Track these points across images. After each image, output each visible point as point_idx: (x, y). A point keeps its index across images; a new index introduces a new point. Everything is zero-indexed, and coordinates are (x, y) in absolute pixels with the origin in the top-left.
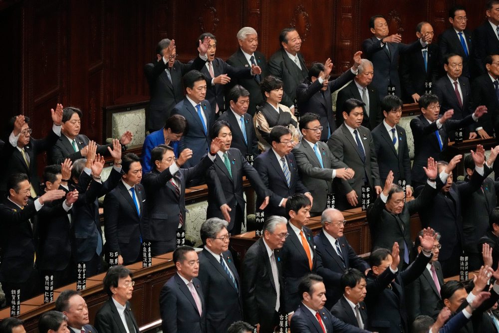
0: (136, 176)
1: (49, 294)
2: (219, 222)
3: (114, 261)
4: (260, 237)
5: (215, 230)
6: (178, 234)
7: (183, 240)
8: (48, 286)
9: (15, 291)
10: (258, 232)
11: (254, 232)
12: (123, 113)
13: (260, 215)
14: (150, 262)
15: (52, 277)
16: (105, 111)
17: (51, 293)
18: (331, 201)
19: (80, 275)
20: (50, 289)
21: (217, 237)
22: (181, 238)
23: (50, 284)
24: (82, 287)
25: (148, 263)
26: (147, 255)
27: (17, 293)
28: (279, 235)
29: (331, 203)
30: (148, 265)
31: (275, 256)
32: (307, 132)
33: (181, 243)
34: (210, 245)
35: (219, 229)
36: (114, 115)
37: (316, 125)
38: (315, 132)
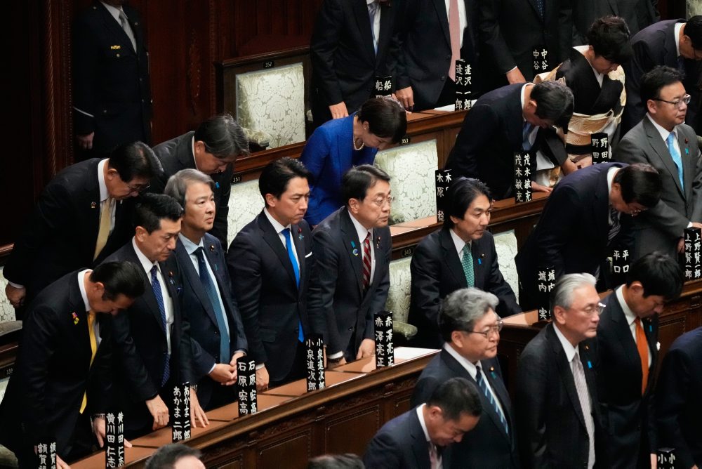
0: (296, 206)
1: (116, 451)
2: (479, 298)
3: (248, 380)
4: (546, 323)
5: (471, 316)
6: (379, 321)
7: (390, 332)
8: (112, 434)
9: (45, 446)
10: (543, 311)
11: (536, 312)
12: (257, 73)
13: (547, 277)
14: (322, 380)
15: (121, 417)
16: (220, 70)
17: (120, 448)
18: (693, 244)
19: (177, 409)
20: (117, 439)
21: (476, 330)
22: (384, 329)
23: (117, 429)
24: (183, 435)
25: (318, 382)
26: (316, 366)
27: (49, 449)
28: (584, 310)
29: (693, 247)
30: (317, 387)
31: (581, 360)
32: (659, 107)
33: (385, 338)
34: (459, 344)
35: (481, 312)
36: (240, 78)
37: (678, 94)
38: (675, 109)
